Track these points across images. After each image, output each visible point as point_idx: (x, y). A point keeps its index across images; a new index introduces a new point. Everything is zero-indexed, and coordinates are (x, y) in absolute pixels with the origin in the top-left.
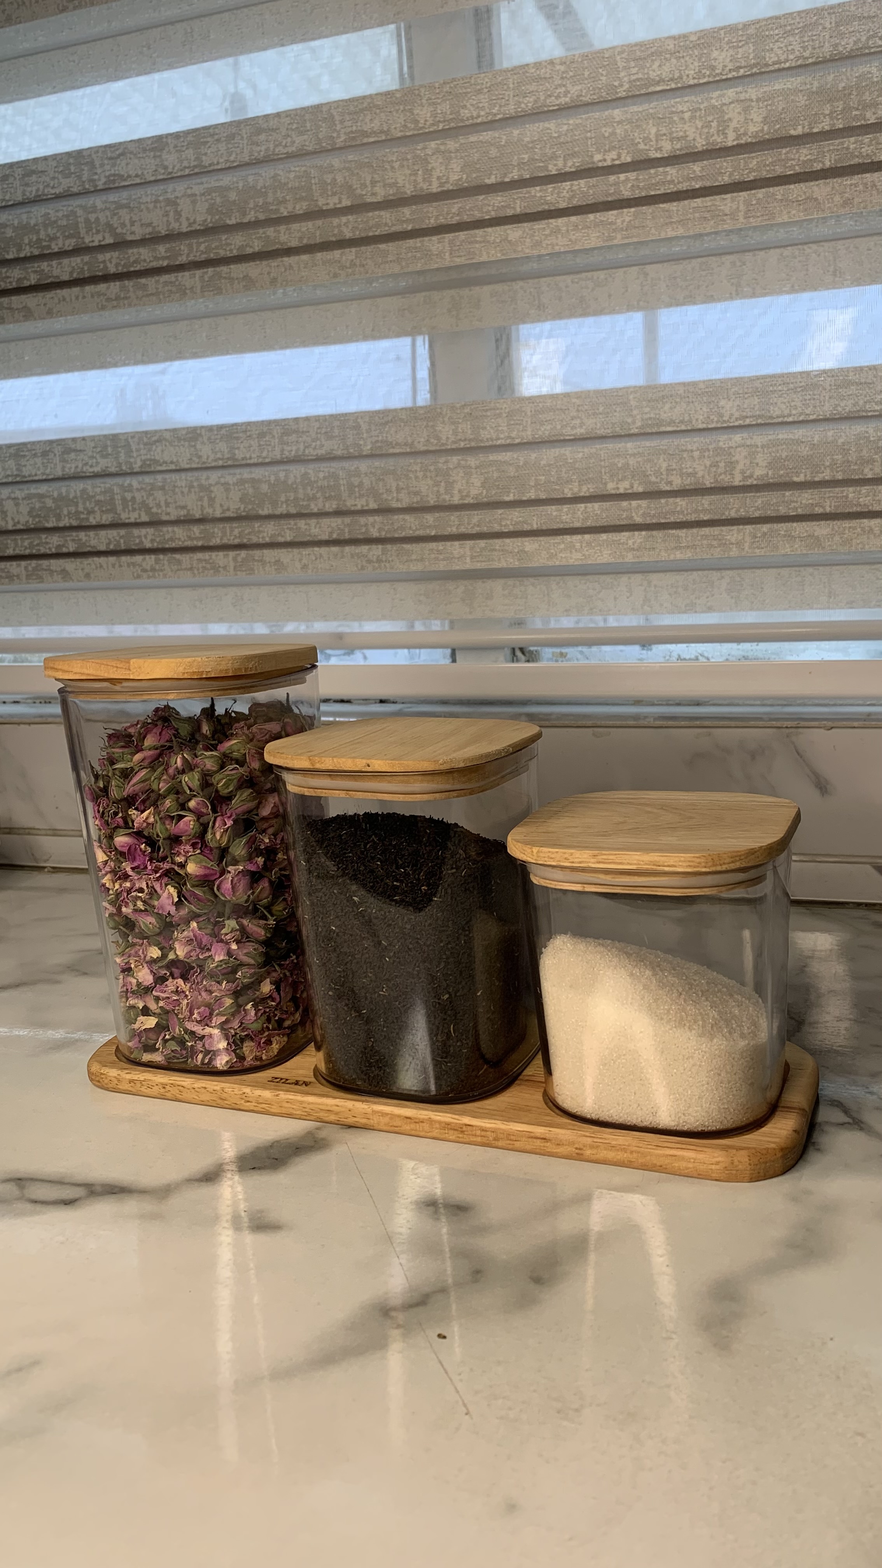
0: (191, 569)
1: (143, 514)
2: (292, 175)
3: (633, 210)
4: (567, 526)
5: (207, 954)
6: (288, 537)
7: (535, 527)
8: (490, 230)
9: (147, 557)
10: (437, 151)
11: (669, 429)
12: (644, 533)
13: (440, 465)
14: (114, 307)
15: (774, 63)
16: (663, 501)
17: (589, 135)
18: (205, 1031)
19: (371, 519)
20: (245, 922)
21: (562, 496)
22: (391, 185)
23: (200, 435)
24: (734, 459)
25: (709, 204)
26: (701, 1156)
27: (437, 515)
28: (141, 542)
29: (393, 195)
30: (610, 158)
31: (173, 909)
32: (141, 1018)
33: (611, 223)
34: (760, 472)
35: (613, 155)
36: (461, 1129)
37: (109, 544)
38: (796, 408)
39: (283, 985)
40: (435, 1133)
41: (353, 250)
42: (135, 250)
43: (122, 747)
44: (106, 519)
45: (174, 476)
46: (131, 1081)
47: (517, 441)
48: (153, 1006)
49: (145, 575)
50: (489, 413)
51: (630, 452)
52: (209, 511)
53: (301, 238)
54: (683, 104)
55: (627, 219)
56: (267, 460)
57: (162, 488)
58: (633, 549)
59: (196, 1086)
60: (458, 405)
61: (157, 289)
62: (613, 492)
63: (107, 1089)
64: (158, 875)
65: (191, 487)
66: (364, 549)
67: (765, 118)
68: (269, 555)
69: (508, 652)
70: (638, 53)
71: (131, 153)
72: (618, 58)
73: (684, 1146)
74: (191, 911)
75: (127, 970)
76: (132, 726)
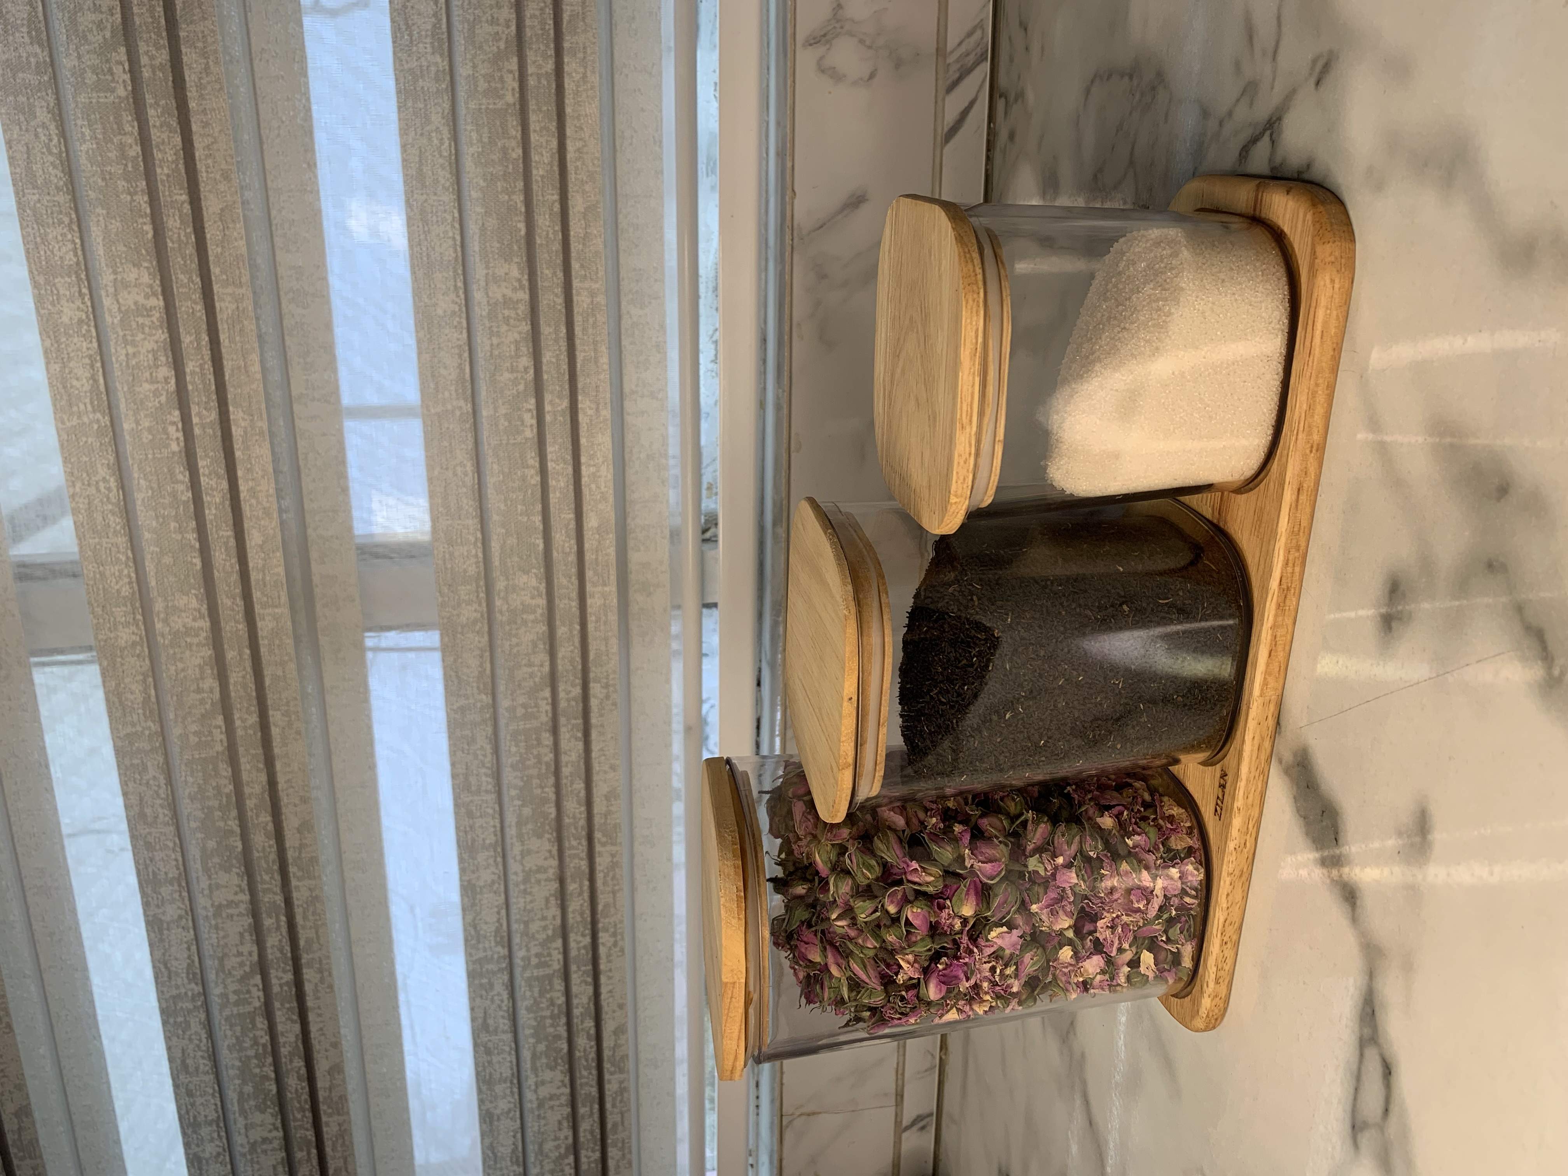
0: (614, 893)
1: (554, 945)
2: (190, 780)
3: (231, 409)
4: (572, 481)
5: (1069, 892)
6: (580, 785)
7: (572, 516)
8: (251, 565)
9: (601, 941)
10: (166, 621)
11: (468, 370)
12: (580, 398)
13: (504, 619)
14: (330, 975)
15: (76, 255)
16: (545, 377)
17: (150, 456)
18: (1159, 894)
19: (562, 695)
20: (1030, 847)
21: (539, 487)
22: (202, 672)
23: (469, 881)
24: (501, 300)
25: (226, 326)
26: (1323, 301)
27: (558, 623)
28: (585, 947)
29: (212, 669)
30: (175, 433)
31: (1016, 933)
32: (1142, 969)
33: (245, 432)
34: (515, 271)
35: (172, 429)
36: (1285, 591)
37: (586, 983)
38: (444, 232)
39: (1103, 802)
40: (1289, 621)
41: (271, 713)
42: (269, 951)
43: (822, 988)
44: (559, 985)
45: (514, 910)
46: (1217, 982)
47: (479, 535)
48: (1128, 956)
49: (620, 943)
50: (449, 566)
51: (492, 412)
52: (552, 873)
53: (258, 770)
54: (118, 354)
55: (241, 414)
56: (497, 808)
57: (526, 923)
58: (597, 410)
59: (1225, 906)
60: (440, 599)
61: (311, 928)
62: (535, 430)
63: (1225, 1009)
64: (975, 950)
65: (525, 892)
66: (594, 703)
67: (134, 265)
68: (599, 807)
69: (706, 546)
70: (63, 403)
71: (164, 954)
72: (68, 424)
73: (1310, 323)
74: (1018, 911)
75: (1085, 986)
76: (796, 974)
